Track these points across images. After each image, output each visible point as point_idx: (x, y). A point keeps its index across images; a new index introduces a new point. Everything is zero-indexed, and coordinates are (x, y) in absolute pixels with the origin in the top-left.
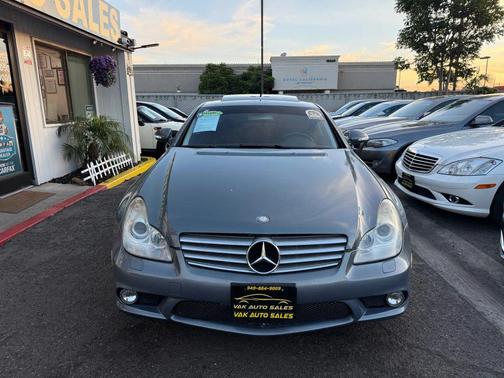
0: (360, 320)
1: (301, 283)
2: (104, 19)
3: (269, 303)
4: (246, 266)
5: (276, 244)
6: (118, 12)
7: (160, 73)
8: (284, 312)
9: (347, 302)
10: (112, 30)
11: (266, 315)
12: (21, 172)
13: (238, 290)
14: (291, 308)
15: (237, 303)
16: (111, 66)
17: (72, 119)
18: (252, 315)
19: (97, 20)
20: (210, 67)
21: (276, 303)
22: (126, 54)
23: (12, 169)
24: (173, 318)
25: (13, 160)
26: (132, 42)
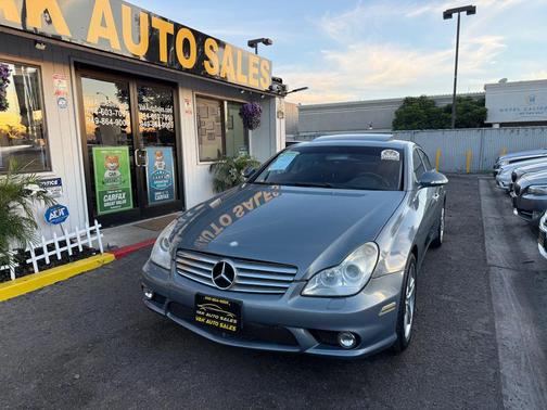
0: (308, 351)
1: (248, 302)
2: (253, 70)
3: (220, 314)
4: (209, 279)
5: (234, 266)
6: (270, 63)
7: (354, 110)
8: (229, 324)
9: (290, 329)
10: (262, 80)
11: (216, 324)
12: (174, 199)
13: (200, 298)
14: (235, 321)
15: (199, 309)
16: (256, 112)
17: (224, 158)
18: (208, 322)
19: (246, 72)
20: (408, 101)
21: (224, 315)
22: (277, 99)
23: (167, 196)
24: (168, 314)
25: (169, 189)
26: (284, 88)
